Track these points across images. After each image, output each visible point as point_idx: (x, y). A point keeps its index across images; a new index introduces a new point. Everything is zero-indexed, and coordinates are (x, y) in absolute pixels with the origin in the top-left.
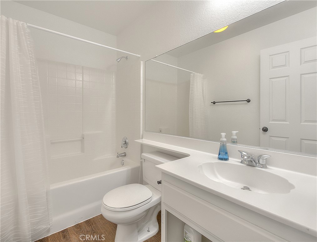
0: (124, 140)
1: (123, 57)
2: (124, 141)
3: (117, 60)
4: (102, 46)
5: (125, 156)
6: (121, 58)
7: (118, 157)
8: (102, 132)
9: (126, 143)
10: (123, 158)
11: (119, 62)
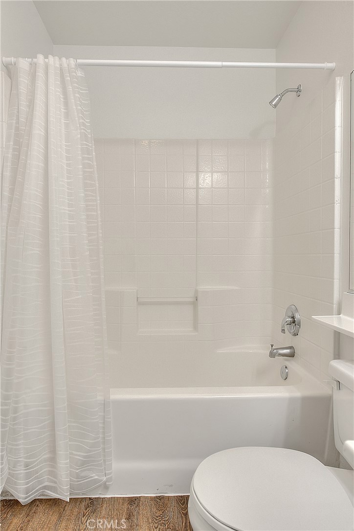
0: (290, 314)
1: (287, 91)
2: (289, 317)
3: (271, 102)
4: (222, 67)
5: (292, 355)
6: (282, 95)
7: (272, 355)
8: (237, 288)
9: (294, 322)
10: (287, 360)
11: (275, 106)
